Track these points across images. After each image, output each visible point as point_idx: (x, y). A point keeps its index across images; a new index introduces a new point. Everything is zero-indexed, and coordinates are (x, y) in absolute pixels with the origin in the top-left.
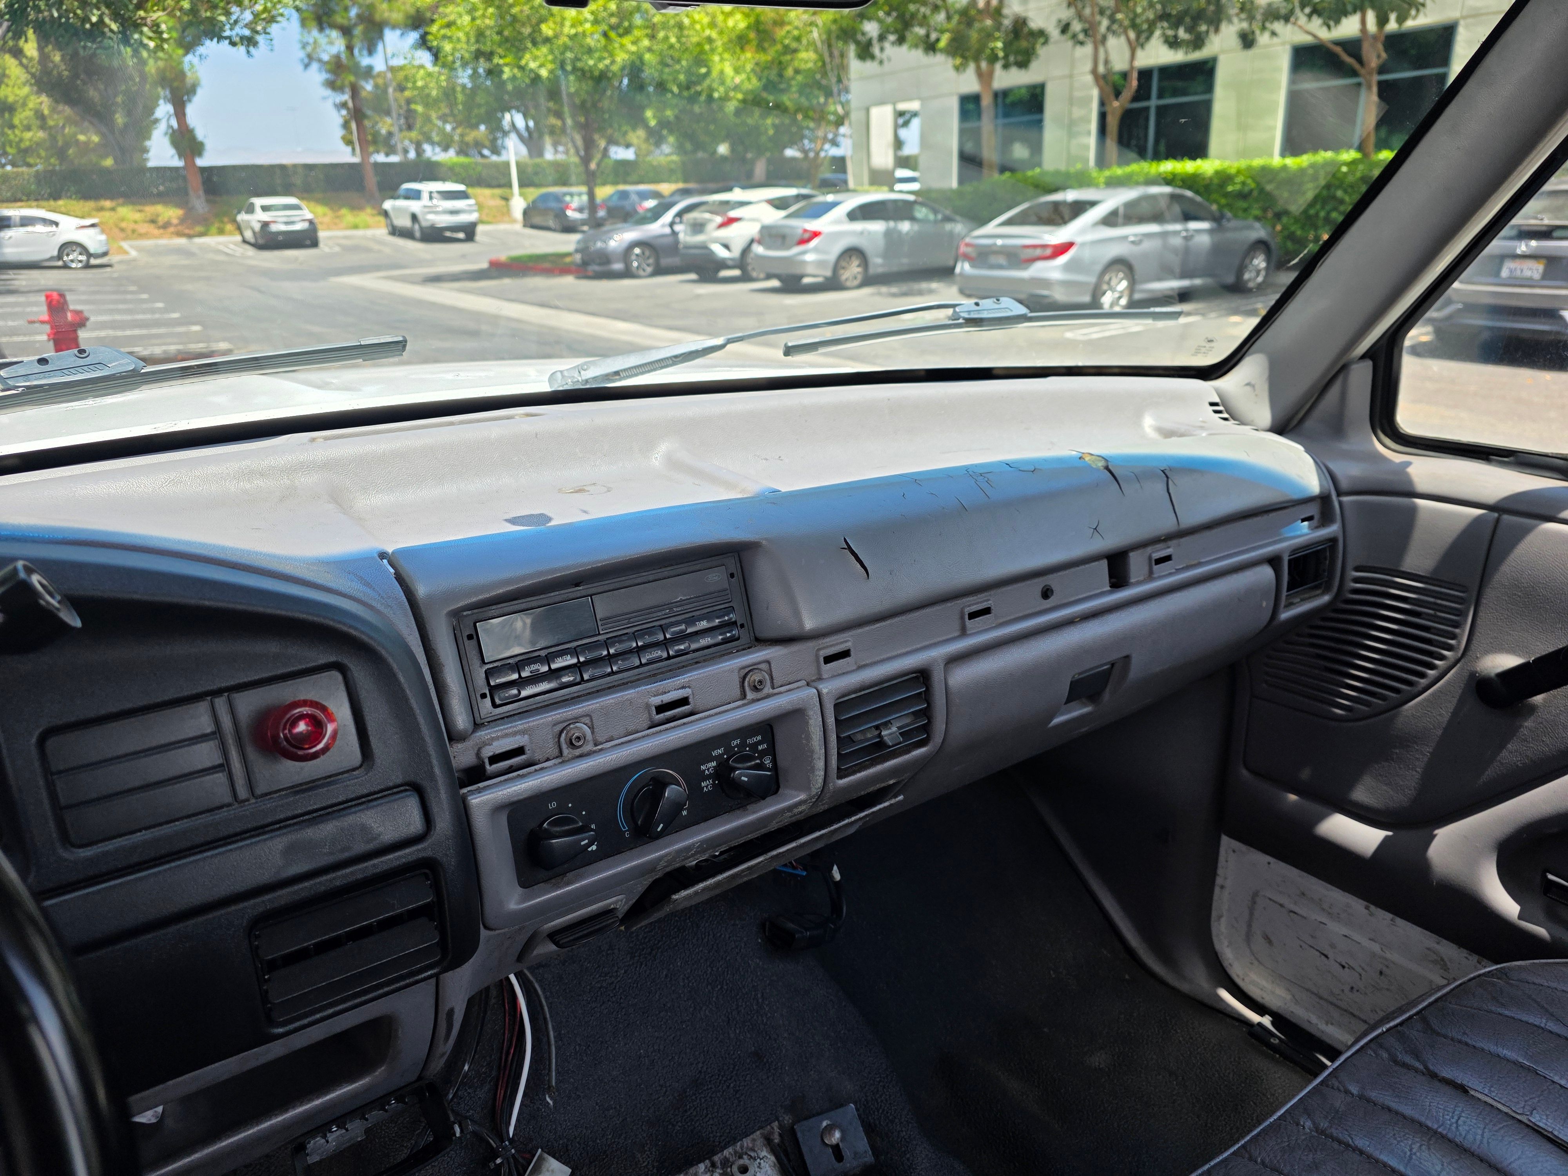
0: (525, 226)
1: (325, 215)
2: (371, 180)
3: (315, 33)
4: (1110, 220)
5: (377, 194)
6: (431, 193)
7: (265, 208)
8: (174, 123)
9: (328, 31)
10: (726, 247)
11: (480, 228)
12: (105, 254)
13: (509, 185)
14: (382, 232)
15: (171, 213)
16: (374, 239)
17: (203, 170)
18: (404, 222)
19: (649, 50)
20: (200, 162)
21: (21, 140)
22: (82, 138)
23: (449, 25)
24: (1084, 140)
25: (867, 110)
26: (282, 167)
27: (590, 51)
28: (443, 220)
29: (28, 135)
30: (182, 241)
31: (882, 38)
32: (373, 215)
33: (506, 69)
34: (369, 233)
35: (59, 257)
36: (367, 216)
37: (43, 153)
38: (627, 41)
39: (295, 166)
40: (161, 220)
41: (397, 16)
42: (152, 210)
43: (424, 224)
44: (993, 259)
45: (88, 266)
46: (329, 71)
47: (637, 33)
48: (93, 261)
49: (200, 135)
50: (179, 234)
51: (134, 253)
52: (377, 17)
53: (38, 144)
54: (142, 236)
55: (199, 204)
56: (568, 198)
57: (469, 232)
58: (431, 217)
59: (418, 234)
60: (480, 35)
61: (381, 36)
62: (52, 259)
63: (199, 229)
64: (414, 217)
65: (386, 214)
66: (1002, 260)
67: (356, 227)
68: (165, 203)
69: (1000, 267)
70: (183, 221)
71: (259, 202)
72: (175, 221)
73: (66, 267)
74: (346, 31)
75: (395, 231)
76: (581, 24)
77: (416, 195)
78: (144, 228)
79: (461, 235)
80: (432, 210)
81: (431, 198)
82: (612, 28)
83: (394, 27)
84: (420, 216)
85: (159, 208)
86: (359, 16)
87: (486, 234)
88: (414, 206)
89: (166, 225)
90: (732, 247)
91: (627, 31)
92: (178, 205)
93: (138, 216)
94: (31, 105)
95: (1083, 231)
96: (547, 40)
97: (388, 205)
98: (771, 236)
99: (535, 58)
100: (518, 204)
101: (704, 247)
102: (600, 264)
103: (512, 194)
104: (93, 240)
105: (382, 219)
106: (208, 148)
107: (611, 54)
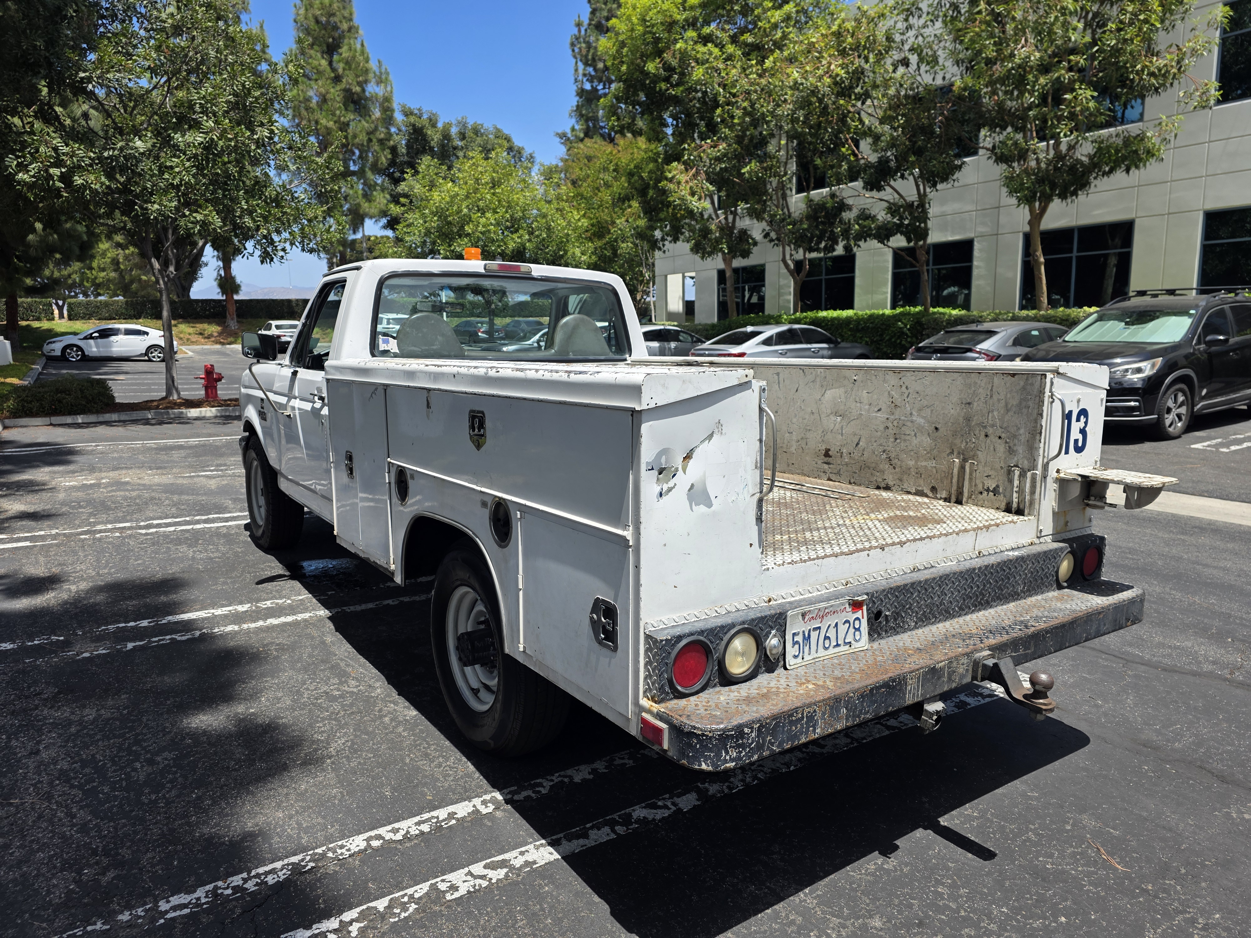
4: (767, 342)
7: (278, 327)
8: (222, 273)
15: (214, 329)
17: (237, 301)
19: (529, 241)
20: (236, 297)
21: (96, 278)
22: (144, 278)
23: (409, 226)
24: (787, 297)
25: (666, 276)
26: (289, 301)
27: (493, 241)
29: (103, 274)
30: (218, 346)
31: (663, 239)
35: (146, 354)
37: (112, 287)
38: (515, 236)
39: (297, 300)
40: (206, 333)
41: (374, 211)
42: (200, 326)
47: (521, 231)
49: (238, 280)
50: (217, 342)
51: (190, 354)
52: (361, 212)
53: (109, 281)
54: (193, 343)
55: (233, 324)
56: (478, 325)
60: (428, 233)
61: (362, 224)
62: (141, 355)
63: (232, 339)
68: (210, 323)
70: (220, 334)
71: (274, 323)
72: (215, 334)
73: (150, 360)
78: (194, 338)
81: (388, 323)
82: (507, 228)
83: (371, 218)
85: (206, 326)
86: (349, 210)
89: (209, 337)
91: (517, 231)
92: (218, 324)
93: (191, 330)
94: (109, 255)
95: (750, 348)
96: (468, 235)
99: (459, 245)
106: (243, 288)
107: (505, 244)
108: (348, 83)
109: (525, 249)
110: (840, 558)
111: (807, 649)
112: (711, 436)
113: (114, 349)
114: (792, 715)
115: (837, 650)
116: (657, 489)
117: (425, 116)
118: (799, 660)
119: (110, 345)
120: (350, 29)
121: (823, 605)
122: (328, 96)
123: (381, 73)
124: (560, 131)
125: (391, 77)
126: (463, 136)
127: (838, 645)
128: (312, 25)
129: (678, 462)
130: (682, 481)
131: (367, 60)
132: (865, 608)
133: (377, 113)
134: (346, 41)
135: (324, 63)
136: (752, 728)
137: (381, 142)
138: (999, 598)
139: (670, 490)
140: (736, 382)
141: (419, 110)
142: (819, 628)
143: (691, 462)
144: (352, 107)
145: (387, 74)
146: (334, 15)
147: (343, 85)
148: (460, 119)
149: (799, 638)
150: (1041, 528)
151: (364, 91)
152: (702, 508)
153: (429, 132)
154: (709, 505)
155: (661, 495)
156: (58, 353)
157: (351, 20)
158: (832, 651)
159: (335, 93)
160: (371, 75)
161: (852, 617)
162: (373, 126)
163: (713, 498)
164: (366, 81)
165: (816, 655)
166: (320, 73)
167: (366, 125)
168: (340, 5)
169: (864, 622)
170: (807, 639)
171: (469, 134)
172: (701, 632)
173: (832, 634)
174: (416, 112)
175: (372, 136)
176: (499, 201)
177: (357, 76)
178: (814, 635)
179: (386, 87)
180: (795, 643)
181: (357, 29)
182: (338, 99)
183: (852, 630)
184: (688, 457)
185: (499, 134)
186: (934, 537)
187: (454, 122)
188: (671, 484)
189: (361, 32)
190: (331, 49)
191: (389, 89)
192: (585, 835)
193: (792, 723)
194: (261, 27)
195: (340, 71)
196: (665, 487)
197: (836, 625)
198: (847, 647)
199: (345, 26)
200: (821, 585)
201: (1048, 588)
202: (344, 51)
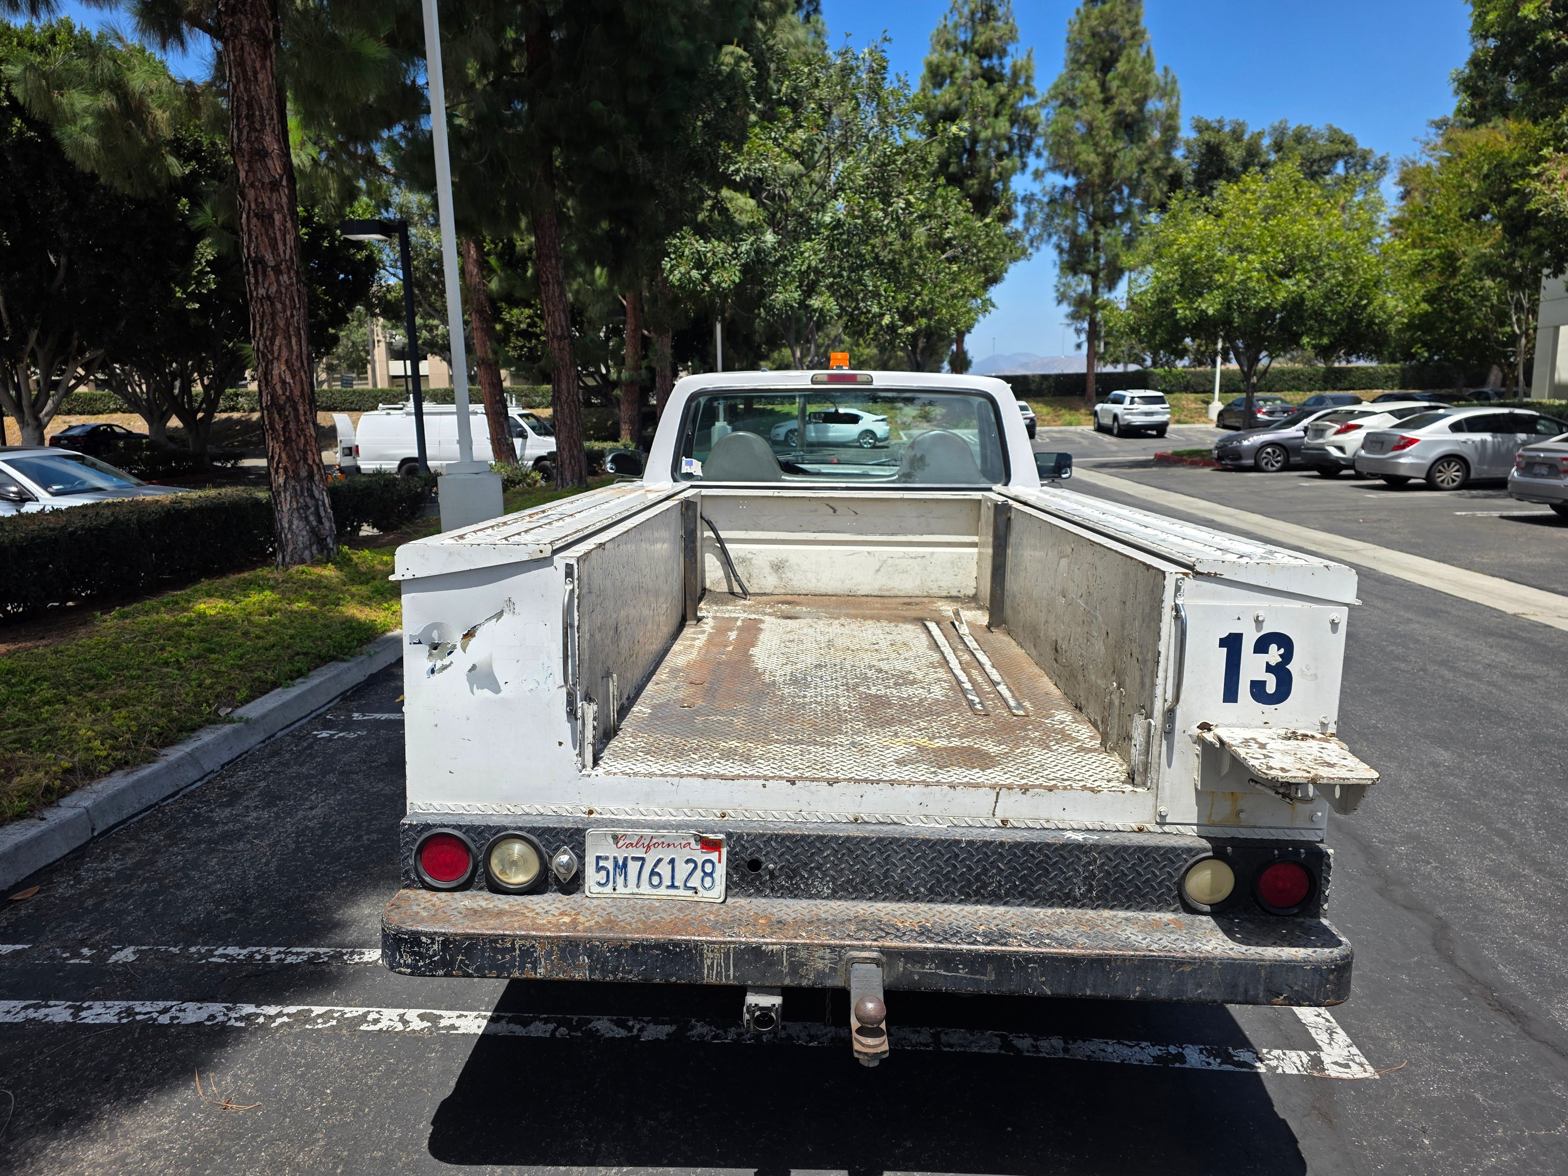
0: (1218, 426)
1: (1048, 414)
2: (1092, 386)
3: (1070, 277)
5: (1094, 398)
6: (1133, 398)
9: (1080, 275)
10: (1341, 449)
11: (1171, 427)
12: (886, 439)
13: (1212, 391)
14: (1088, 428)
16: (1083, 435)
18: (1107, 421)
25: (1557, 328)
28: (1138, 420)
32: (1086, 415)
33: (1180, 311)
34: (1079, 429)
35: (858, 440)
36: (1082, 415)
39: (1034, 376)
43: (1121, 423)
44: (1537, 469)
45: (874, 447)
46: (1075, 305)
48: (878, 444)
49: (970, 355)
51: (905, 439)
52: (1120, 264)
53: (871, 358)
54: (914, 427)
56: (1261, 403)
57: (1160, 430)
58: (1129, 417)
59: (1115, 431)
61: (1120, 278)
62: (853, 441)
64: (1115, 417)
65: (1095, 414)
66: (1544, 470)
67: (1070, 424)
69: (1542, 476)
73: (861, 447)
74: (1094, 275)
75: (1101, 429)
76: (1250, 271)
77: (1119, 401)
78: (916, 421)
79: (1154, 433)
80: (1129, 411)
81: (1132, 402)
83: (1132, 268)
84: (1120, 417)
86: (1106, 263)
87: (1176, 432)
88: (1117, 409)
89: (933, 420)
90: (1347, 450)
97: (1098, 407)
98: (1372, 442)
99: (1206, 301)
100: (1216, 406)
101: (1321, 448)
102: (1232, 460)
103: (1213, 399)
104: (881, 429)
105: (1092, 417)
106: (973, 365)
107: (1273, 294)
108: (1121, 103)
109: (1303, 300)
110: (711, 781)
111: (620, 880)
112: (499, 615)
113: (830, 434)
114: (496, 941)
115: (672, 892)
116: (430, 665)
117: (1227, 129)
118: (608, 889)
119: (827, 430)
120: (1133, 36)
121: (647, 832)
122: (1095, 124)
123: (1166, 84)
124: (1437, 118)
125: (1179, 86)
126: (1278, 147)
127: (673, 886)
128: (1088, 40)
129: (457, 638)
130: (461, 661)
131: (1149, 70)
132: (724, 851)
133: (1156, 135)
134: (1125, 53)
135: (1094, 83)
136: (433, 940)
137: (1157, 172)
138: (1022, 894)
139: (444, 668)
140: (526, 558)
141: (1219, 121)
142: (643, 859)
143: (473, 642)
144: (1121, 132)
145: (1174, 82)
146: (1115, 22)
147: (1114, 108)
148: (1276, 124)
149: (609, 865)
150: (1162, 809)
151: (1141, 110)
152: (487, 693)
153: (1228, 149)
154: (497, 690)
155: (433, 671)
156: (782, 438)
157: (1136, 23)
158: (663, 891)
159: (1104, 119)
160: (1151, 91)
161: (700, 856)
162: (1146, 153)
163: (501, 684)
164: (1145, 98)
165: (636, 890)
166: (1087, 96)
167: (1138, 152)
168: (1125, 9)
169: (721, 870)
170: (622, 867)
171: (1288, 142)
172: (458, 827)
173: (664, 869)
174: (1215, 125)
175: (1145, 167)
176: (1272, 237)
177: (1134, 93)
178: (633, 867)
179: (1170, 100)
180: (599, 869)
181: (1142, 33)
182: (1107, 126)
183: (699, 873)
184: (469, 635)
185: (1335, 136)
186: (902, 783)
187: (1267, 129)
188: (446, 661)
189: (1148, 36)
190: (1107, 65)
191: (1174, 101)
192: (525, 1023)
193: (495, 950)
194: (1029, 56)
195: (1113, 91)
196: (439, 664)
197: (672, 861)
198: (690, 893)
199: (1127, 33)
200: (677, 809)
201: (1160, 904)
202: (1121, 66)
